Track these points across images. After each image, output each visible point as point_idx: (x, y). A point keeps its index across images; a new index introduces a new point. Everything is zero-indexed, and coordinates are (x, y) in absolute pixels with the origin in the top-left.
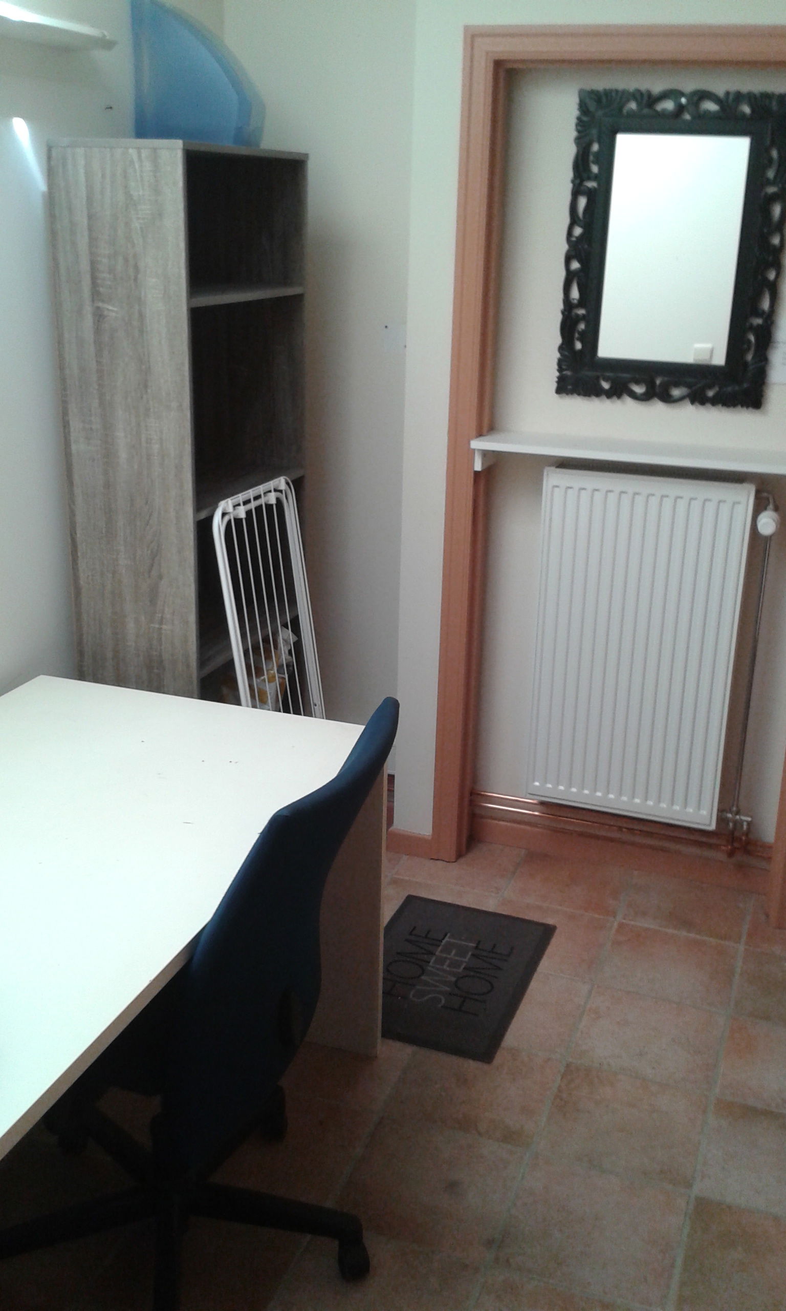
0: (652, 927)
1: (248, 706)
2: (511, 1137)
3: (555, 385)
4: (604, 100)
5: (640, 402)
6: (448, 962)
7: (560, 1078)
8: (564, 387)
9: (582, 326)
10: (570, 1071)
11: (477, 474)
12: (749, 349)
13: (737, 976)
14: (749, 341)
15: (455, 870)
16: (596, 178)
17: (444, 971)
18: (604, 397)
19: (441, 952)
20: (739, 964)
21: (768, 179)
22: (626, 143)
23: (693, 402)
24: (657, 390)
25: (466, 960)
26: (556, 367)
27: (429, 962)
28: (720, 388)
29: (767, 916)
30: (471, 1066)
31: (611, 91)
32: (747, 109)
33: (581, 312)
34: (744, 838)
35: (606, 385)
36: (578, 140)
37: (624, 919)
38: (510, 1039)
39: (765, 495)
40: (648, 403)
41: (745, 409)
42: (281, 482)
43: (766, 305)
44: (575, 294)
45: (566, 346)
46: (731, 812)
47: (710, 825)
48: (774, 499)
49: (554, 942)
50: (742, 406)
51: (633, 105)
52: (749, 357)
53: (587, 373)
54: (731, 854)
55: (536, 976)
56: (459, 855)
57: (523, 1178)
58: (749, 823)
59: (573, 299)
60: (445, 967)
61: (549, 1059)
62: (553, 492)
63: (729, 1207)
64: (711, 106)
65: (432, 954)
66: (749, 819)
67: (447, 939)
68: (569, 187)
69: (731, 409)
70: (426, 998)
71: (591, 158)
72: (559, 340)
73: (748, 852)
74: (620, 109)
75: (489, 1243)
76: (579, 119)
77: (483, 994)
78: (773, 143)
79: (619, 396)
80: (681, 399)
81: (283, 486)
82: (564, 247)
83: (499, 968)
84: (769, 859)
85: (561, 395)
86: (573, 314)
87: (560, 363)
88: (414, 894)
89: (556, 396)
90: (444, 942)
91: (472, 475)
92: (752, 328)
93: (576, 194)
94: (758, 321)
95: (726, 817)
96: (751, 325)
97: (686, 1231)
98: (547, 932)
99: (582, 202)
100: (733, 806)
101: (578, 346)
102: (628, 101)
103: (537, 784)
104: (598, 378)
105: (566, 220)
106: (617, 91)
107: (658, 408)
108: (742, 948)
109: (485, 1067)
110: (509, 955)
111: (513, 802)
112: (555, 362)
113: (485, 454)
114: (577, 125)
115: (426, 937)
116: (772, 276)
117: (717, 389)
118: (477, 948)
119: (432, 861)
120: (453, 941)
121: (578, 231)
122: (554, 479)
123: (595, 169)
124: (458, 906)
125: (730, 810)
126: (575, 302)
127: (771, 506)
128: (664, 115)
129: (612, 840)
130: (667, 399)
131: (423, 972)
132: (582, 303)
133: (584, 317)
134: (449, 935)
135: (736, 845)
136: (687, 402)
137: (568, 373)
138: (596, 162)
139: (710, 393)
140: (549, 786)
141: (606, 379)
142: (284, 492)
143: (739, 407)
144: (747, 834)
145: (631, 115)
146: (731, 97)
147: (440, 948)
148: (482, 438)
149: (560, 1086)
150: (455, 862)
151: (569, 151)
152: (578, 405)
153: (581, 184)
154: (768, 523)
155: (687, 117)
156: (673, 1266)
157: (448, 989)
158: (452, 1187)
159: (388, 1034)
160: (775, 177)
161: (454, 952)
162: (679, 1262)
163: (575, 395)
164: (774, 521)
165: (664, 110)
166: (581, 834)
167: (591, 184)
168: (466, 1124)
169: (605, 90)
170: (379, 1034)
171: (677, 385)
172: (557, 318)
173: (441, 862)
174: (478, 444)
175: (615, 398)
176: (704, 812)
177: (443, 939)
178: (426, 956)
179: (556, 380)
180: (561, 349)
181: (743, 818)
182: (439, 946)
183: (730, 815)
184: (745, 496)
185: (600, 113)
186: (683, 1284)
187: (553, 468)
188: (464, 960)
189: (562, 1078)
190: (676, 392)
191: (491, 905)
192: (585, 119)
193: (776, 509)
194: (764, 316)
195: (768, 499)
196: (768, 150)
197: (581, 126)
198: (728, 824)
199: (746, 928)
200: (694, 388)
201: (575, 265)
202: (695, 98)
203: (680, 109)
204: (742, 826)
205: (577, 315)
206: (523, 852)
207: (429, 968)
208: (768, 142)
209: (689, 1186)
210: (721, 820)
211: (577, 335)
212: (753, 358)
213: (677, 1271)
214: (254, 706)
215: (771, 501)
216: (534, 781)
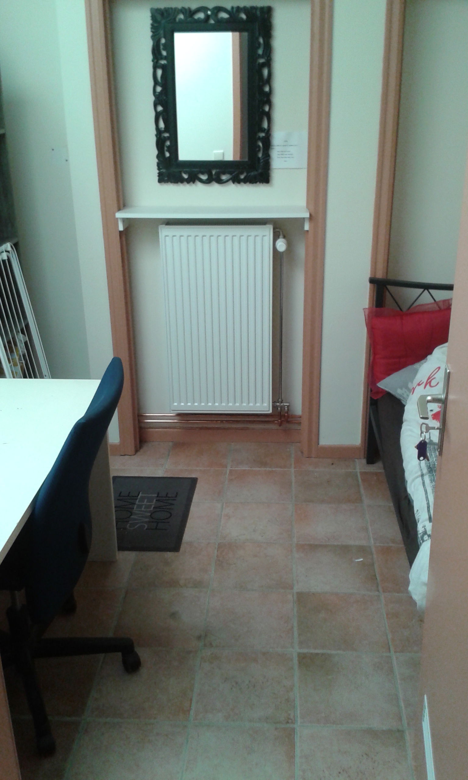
0: (247, 469)
1: (10, 378)
2: (198, 584)
3: (157, 178)
4: (165, 14)
5: (207, 185)
6: (144, 506)
7: (216, 551)
8: (163, 178)
9: (168, 143)
10: (220, 546)
11: (120, 232)
12: (259, 150)
13: (293, 484)
14: (259, 146)
15: (136, 459)
16: (166, 58)
17: (144, 511)
18: (185, 183)
19: (139, 502)
20: (293, 479)
21: (259, 55)
22: (179, 37)
23: (234, 183)
24: (214, 177)
25: (154, 503)
26: (156, 167)
27: (134, 508)
28: (247, 173)
29: (302, 452)
30: (169, 555)
31: (168, 8)
32: (244, 16)
33: (167, 135)
34: (286, 414)
35: (185, 176)
36: (153, 37)
37: (231, 468)
38: (187, 537)
39: (278, 230)
40: (210, 184)
41: (261, 184)
42: (8, 246)
43: (265, 125)
44: (162, 125)
45: (161, 155)
46: (279, 403)
47: (269, 411)
48: (282, 232)
49: (198, 486)
50: (260, 182)
51: (181, 16)
52: (260, 155)
53: (174, 170)
54: (280, 425)
55: (192, 504)
56: (137, 451)
57: (209, 603)
58: (288, 406)
59: (161, 128)
60: (143, 509)
61: (209, 543)
62: (165, 238)
63: (313, 594)
64: (224, 15)
65: (134, 504)
66: (288, 404)
67: (140, 495)
68: (151, 64)
69: (254, 184)
70: (136, 527)
71: (161, 47)
72: (155, 152)
73: (288, 422)
74: (175, 19)
75: (199, 638)
76: (152, 25)
77: (167, 519)
78: (259, 35)
79: (194, 182)
80: (227, 181)
81: (9, 249)
82: (152, 98)
83: (173, 504)
84: (299, 423)
85: (161, 183)
86: (162, 136)
87: (158, 165)
88: (116, 475)
89: (158, 184)
90: (139, 497)
91: (118, 233)
92: (259, 138)
93: (155, 68)
94: (262, 135)
95: (276, 405)
96: (259, 137)
97: (295, 610)
98: (193, 482)
99: (159, 72)
100: (279, 399)
101: (167, 155)
102: (178, 13)
103: (176, 404)
104: (180, 172)
105: (152, 83)
106: (172, 8)
107: (215, 187)
108: (293, 470)
109: (176, 554)
110: (176, 496)
111: (161, 417)
112: (156, 164)
113: (124, 220)
114: (152, 28)
115: (128, 496)
116: (267, 109)
117: (245, 174)
118: (157, 496)
119: (121, 456)
120: (143, 495)
121: (159, 89)
122: (165, 232)
123: (164, 53)
124: (142, 477)
125: (278, 401)
126: (163, 129)
127: (281, 236)
128: (199, 21)
129: (218, 429)
130: (220, 181)
131: (132, 514)
132: (167, 129)
133: (168, 138)
134: (141, 493)
135: (283, 419)
136: (231, 182)
137: (163, 170)
138: (164, 49)
139: (242, 177)
140: (183, 404)
141: (185, 173)
142: (10, 252)
143: (258, 183)
144: (287, 412)
145: (181, 21)
146: (235, 10)
147: (138, 500)
148: (120, 211)
149: (217, 555)
150: (134, 455)
151: (149, 44)
152: (171, 188)
153: (157, 62)
154: (281, 245)
155: (212, 22)
156: (293, 627)
157: (147, 520)
158: (174, 615)
159: (121, 548)
160: (263, 54)
161: (146, 500)
162: (295, 624)
163: (169, 183)
164: (284, 243)
165: (199, 18)
166: (201, 428)
167: (163, 62)
168: (173, 583)
169: (165, 8)
170: (117, 549)
171: (224, 173)
172: (154, 140)
173: (127, 456)
174: (120, 215)
175: (191, 183)
176: (265, 405)
177: (138, 495)
178: (131, 506)
179: (158, 175)
180: (158, 157)
181: (285, 404)
182: (137, 499)
183: (278, 404)
184: (268, 232)
185: (163, 21)
186: (299, 635)
187: (164, 226)
188: (152, 503)
189: (217, 551)
190: (224, 177)
191: (160, 473)
192: (155, 25)
193: (284, 237)
194: (266, 131)
195: (279, 232)
196: (257, 39)
197: (154, 29)
198: (278, 409)
199: (293, 460)
200: (233, 174)
201: (160, 108)
202: (216, 11)
203: (208, 17)
204: (285, 409)
205: (165, 137)
206: (171, 444)
207: (134, 511)
208: (257, 34)
209: (292, 588)
210: (274, 407)
211: (166, 148)
212: (263, 155)
213: (295, 629)
214: (14, 377)
215: (281, 233)
216: (173, 403)
